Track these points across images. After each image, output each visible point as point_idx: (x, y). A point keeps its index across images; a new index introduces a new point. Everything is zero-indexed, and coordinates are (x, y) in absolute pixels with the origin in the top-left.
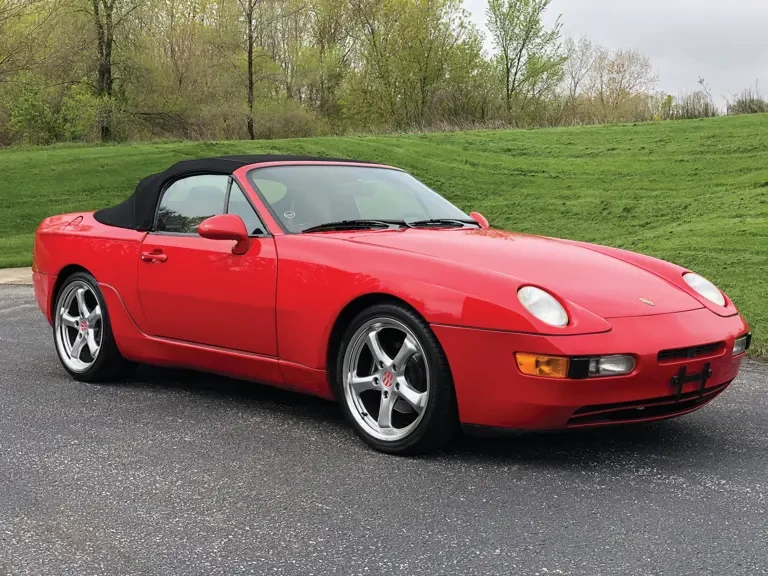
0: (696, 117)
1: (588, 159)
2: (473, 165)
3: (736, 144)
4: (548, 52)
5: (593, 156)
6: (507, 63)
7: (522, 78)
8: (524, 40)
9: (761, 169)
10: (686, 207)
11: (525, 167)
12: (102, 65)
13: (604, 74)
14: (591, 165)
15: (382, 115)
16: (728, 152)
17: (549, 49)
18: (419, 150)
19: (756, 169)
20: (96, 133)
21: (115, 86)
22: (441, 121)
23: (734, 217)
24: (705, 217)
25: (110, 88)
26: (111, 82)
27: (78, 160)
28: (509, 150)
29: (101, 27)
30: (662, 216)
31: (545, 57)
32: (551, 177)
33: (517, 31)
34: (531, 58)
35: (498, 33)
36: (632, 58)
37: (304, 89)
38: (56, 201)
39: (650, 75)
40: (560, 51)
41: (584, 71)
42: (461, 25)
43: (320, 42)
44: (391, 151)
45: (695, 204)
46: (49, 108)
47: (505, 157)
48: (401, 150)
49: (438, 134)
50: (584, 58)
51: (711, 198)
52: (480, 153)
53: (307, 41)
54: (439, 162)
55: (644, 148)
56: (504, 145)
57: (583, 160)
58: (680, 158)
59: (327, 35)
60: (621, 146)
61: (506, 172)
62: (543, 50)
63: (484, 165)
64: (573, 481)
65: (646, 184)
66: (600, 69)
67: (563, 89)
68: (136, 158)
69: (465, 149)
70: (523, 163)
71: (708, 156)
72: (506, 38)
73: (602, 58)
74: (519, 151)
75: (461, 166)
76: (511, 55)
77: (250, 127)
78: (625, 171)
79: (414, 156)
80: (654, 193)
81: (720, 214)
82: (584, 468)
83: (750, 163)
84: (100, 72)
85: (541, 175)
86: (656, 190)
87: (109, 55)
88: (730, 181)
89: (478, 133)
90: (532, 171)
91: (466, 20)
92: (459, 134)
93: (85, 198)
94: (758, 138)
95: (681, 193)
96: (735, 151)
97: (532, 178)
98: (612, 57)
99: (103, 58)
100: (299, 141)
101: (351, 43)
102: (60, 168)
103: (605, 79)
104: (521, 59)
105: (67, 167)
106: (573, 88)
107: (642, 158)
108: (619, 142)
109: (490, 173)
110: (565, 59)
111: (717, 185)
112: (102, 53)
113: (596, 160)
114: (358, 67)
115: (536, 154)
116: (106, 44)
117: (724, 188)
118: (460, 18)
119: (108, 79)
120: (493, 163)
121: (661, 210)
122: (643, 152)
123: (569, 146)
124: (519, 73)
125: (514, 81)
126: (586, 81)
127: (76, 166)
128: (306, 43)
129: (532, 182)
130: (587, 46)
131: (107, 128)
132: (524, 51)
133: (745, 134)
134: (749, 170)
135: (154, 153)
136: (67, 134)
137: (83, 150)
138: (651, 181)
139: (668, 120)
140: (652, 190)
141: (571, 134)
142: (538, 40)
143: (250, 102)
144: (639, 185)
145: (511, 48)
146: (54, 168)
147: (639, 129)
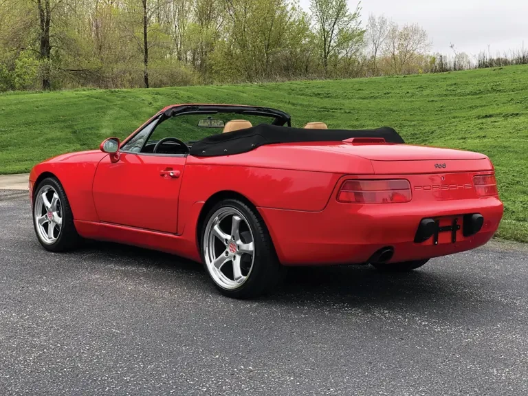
0: (447, 71)
1: (371, 101)
2: (293, 104)
3: (469, 89)
4: (352, 27)
5: (375, 97)
6: (325, 34)
7: (335, 44)
8: (336, 19)
9: (485, 106)
10: (432, 132)
11: (328, 106)
12: (43, 37)
13: (395, 41)
14: (373, 104)
15: (238, 71)
16: (463, 95)
17: (353, 24)
18: (258, 94)
19: (481, 106)
20: (39, 84)
21: (52, 52)
22: (275, 74)
23: (459, 139)
24: (443, 139)
25: (49, 53)
26: (50, 49)
27: (20, 103)
28: (319, 94)
29: (42, 11)
30: (417, 138)
31: (350, 30)
32: (346, 112)
33: (331, 12)
34: (341, 31)
35: (318, 13)
36: (415, 31)
37: (189, 53)
38: (4, 131)
39: (427, 42)
40: (361, 26)
41: (381, 40)
42: (293, 9)
43: (200, 19)
44: (238, 96)
45: (438, 131)
46: (6, 67)
47: (315, 99)
48: (245, 95)
49: (272, 84)
50: (382, 30)
51: (449, 126)
52: (299, 96)
53: (191, 18)
54: (271, 103)
55: (408, 92)
56: (316, 91)
57: (368, 101)
58: (432, 99)
59: (205, 16)
60: (393, 92)
61: (316, 109)
62: (349, 26)
63: (301, 105)
64: (289, 313)
65: (408, 116)
66: (393, 38)
67: (367, 51)
68: (61, 101)
69: (289, 94)
70: (327, 103)
71: (451, 98)
72: (323, 17)
73: (394, 31)
74: (325, 95)
75: (286, 105)
76: (327, 28)
77: (146, 79)
78: (395, 108)
79: (254, 98)
80: (413, 123)
81: (452, 136)
82: (299, 305)
83: (478, 102)
84: (42, 41)
85: (339, 111)
86: (414, 121)
87: (47, 30)
88: (464, 114)
89: (299, 83)
90: (334, 109)
91: (296, 5)
92: (287, 84)
93: (25, 129)
94: (485, 85)
95: (430, 123)
96: (468, 94)
97: (333, 114)
98: (400, 29)
99: (44, 33)
100: (176, 89)
101: (221, 20)
102: (8, 109)
103: (396, 45)
104: (334, 32)
105: (13, 107)
106: (374, 51)
107: (407, 99)
108: (392, 89)
109: (304, 110)
110: (364, 31)
111: (454, 118)
112: (43, 30)
113: (376, 100)
114: (226, 37)
115: (337, 97)
116: (46, 22)
117: (458, 119)
118: (292, 4)
119: (47, 47)
120: (307, 103)
121: (416, 134)
122: (408, 95)
123: (360, 92)
124: (332, 41)
125: (329, 46)
126: (383, 46)
127: (19, 106)
128: (190, 21)
129: (333, 116)
130: (383, 22)
131: (47, 81)
132: (336, 26)
133: (477, 82)
134: (477, 107)
135: (74, 98)
136: (17, 85)
137: (26, 95)
138: (411, 115)
139: (429, 73)
140: (411, 121)
141: (361, 83)
142: (345, 19)
143: (146, 61)
144: (404, 117)
145: (327, 24)
146: (4, 108)
147: (406, 79)
